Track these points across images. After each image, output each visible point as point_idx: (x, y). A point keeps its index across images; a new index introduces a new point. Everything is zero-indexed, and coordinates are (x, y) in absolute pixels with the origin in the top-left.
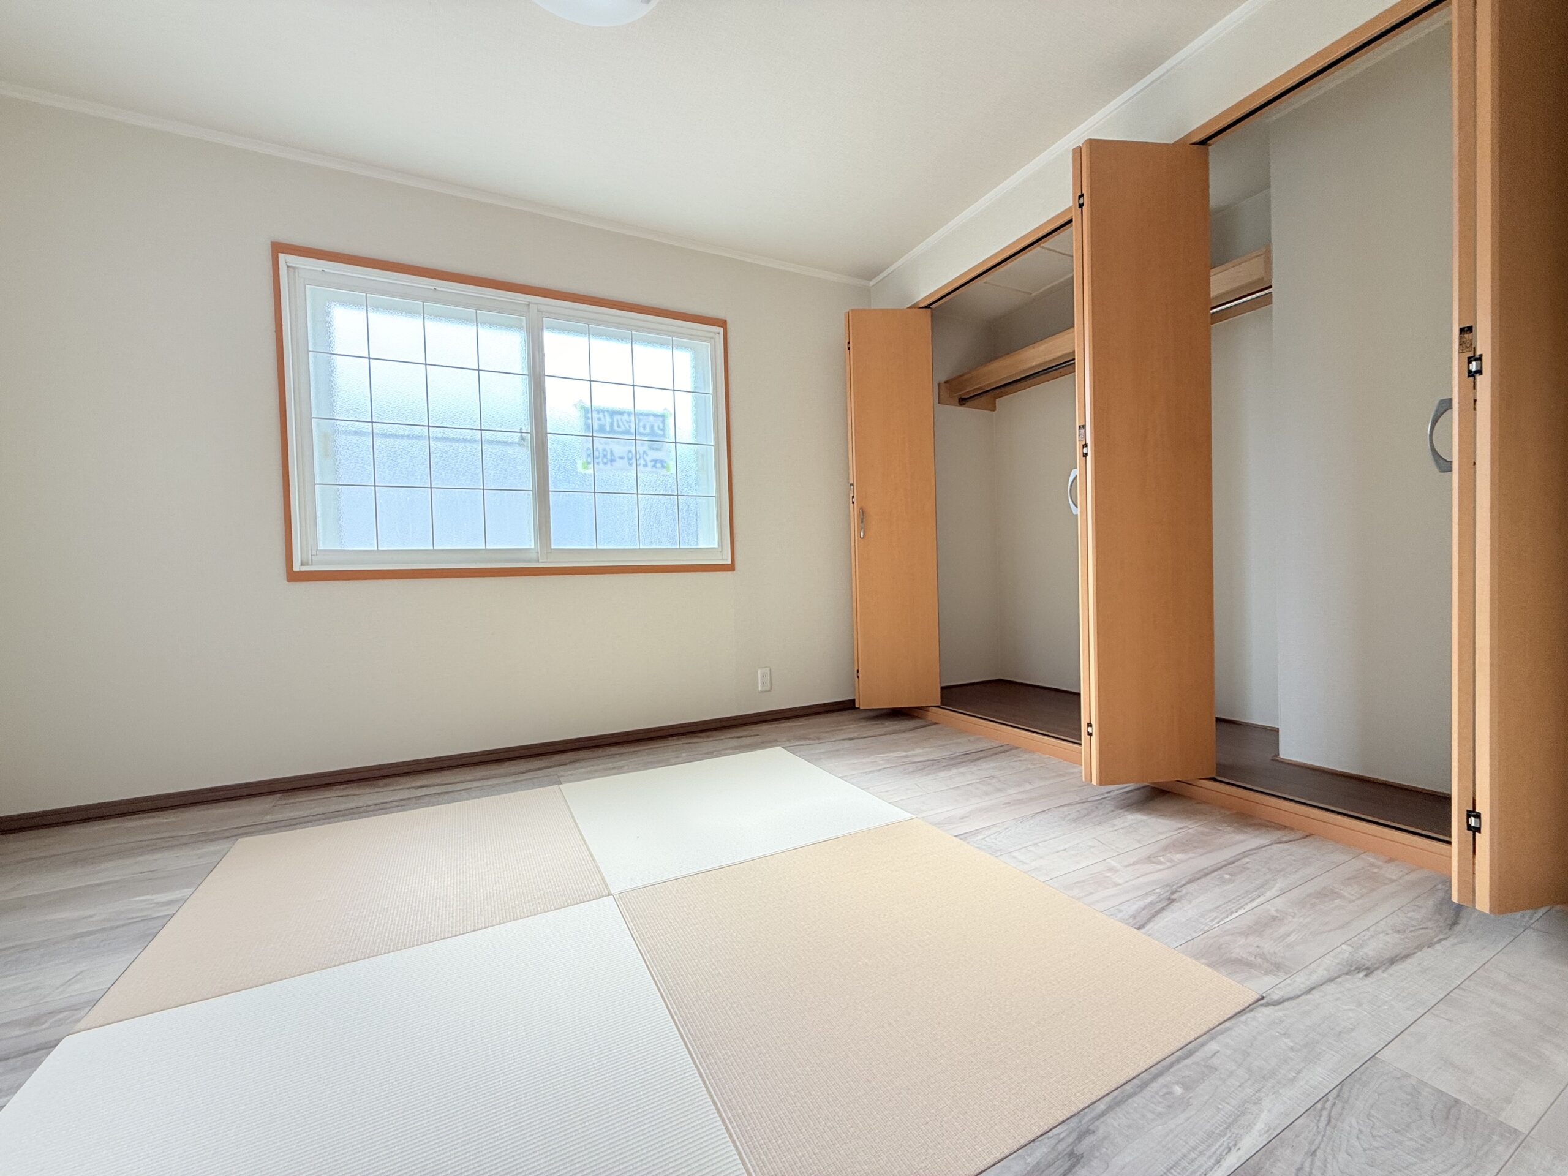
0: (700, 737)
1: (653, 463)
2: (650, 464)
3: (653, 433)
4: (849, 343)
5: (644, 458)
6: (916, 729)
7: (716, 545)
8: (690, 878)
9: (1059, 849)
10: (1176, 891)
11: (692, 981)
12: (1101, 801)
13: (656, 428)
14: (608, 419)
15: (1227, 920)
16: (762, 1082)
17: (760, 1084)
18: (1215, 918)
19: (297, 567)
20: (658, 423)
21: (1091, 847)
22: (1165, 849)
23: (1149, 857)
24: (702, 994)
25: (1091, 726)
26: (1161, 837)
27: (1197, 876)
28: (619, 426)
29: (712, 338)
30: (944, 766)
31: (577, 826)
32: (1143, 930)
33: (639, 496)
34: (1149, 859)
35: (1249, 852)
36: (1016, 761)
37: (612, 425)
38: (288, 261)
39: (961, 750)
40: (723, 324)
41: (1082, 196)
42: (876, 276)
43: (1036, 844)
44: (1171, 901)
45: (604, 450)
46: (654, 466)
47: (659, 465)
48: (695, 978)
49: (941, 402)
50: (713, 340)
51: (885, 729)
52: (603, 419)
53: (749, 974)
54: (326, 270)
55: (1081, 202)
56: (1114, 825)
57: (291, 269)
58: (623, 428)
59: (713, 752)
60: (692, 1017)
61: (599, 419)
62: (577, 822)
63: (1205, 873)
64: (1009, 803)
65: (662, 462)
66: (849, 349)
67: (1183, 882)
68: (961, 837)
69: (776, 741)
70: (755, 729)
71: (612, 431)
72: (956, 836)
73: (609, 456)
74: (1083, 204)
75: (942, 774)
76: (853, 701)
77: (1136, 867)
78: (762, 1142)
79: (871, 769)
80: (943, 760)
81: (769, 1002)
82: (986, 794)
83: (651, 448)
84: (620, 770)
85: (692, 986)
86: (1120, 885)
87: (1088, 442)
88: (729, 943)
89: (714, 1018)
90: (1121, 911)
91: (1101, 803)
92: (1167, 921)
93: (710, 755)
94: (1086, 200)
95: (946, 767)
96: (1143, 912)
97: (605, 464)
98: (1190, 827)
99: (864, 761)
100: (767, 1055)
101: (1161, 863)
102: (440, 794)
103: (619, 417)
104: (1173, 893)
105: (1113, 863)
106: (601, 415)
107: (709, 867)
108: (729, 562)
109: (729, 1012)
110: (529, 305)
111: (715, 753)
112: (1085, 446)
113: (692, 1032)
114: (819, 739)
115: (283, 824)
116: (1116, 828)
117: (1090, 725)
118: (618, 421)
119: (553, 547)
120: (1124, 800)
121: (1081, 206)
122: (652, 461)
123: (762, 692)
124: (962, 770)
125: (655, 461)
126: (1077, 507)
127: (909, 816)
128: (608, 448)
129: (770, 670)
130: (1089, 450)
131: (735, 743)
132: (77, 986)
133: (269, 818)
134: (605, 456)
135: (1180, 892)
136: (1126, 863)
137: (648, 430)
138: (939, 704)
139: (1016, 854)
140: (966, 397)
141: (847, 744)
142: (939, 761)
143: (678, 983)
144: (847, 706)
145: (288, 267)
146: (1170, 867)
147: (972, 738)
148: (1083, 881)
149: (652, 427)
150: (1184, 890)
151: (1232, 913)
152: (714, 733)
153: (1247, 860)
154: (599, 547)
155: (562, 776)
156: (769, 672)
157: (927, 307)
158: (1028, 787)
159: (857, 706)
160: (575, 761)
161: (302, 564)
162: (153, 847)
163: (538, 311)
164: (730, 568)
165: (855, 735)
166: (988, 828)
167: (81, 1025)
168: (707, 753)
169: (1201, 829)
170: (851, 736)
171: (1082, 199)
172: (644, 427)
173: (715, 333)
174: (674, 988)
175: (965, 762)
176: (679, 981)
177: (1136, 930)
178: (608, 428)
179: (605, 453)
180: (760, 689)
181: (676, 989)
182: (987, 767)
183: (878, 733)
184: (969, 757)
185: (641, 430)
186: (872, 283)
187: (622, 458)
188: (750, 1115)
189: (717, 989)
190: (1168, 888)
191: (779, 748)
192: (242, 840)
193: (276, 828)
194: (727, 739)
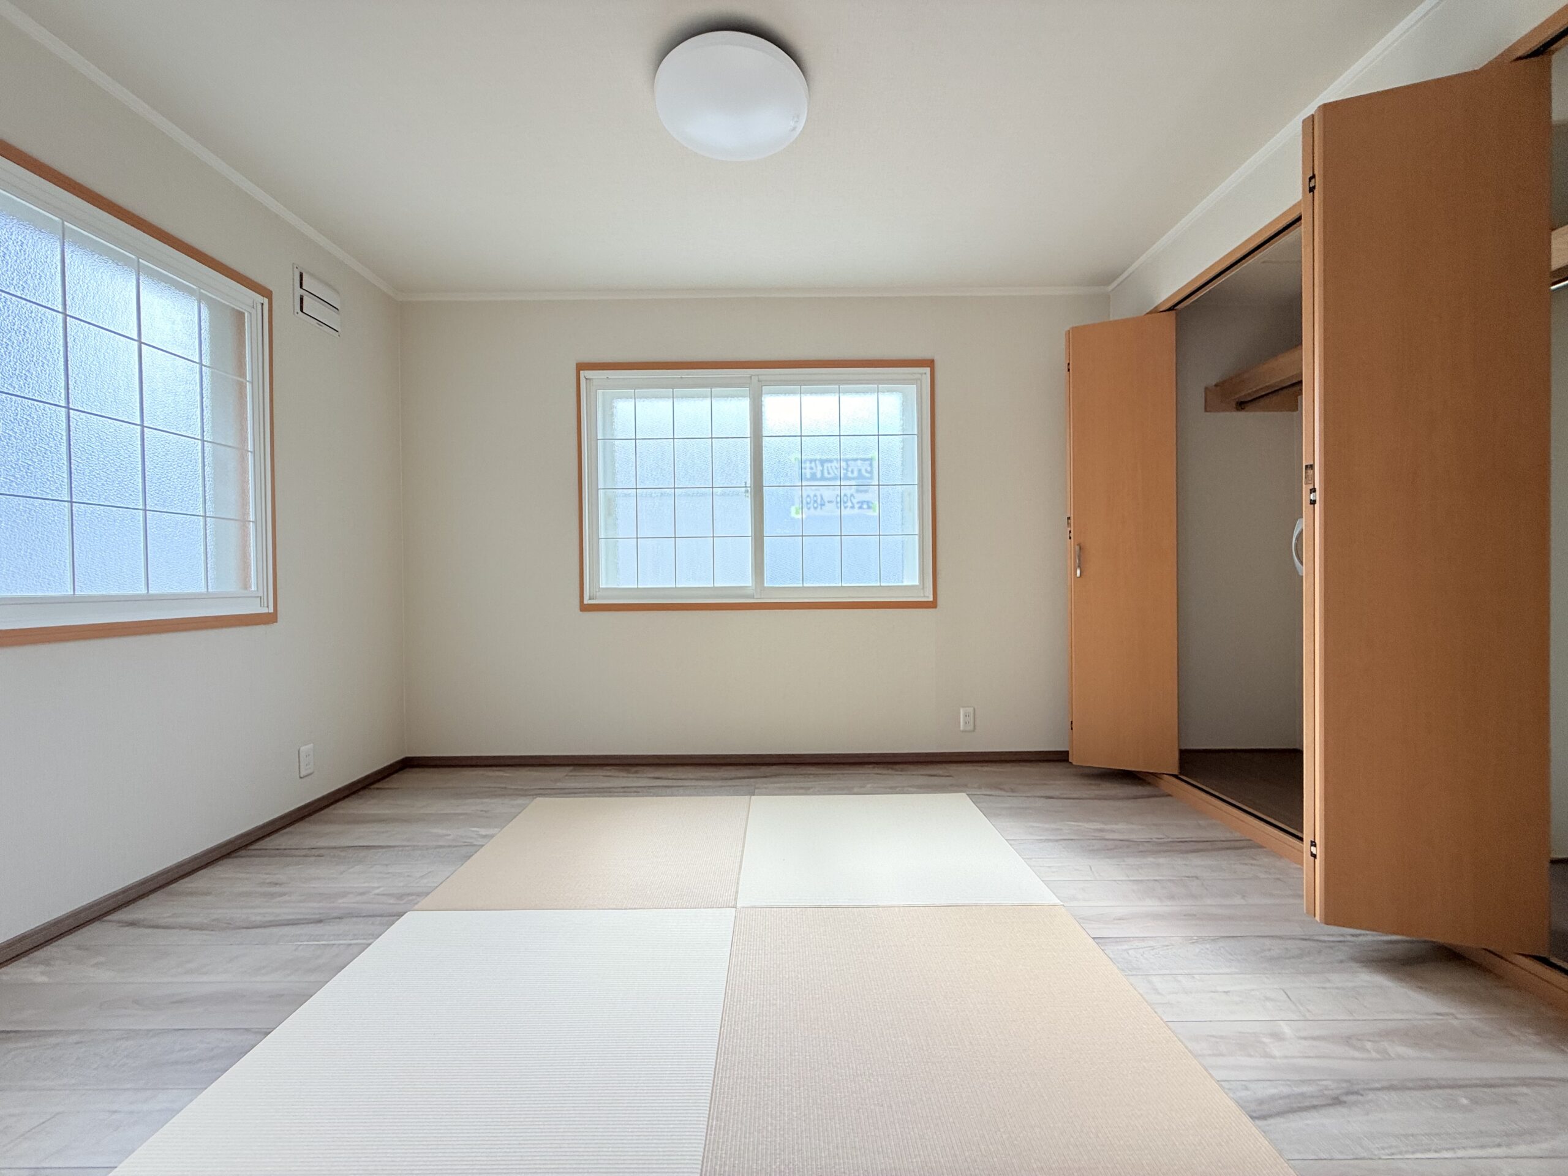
0: (892, 769)
1: (860, 505)
2: (857, 506)
3: (860, 476)
4: (1069, 364)
5: (851, 500)
6: (1136, 798)
7: (917, 583)
8: (804, 909)
9: (1220, 989)
10: (1357, 1093)
11: (752, 1003)
12: (1332, 944)
13: (863, 472)
14: (820, 468)
15: (1411, 1156)
16: (753, 1108)
17: (751, 1110)
18: (1391, 1147)
19: (586, 602)
20: (864, 466)
21: (1267, 999)
22: (1388, 1034)
23: (1349, 1037)
24: (753, 1016)
25: (1315, 846)
26: (1399, 1016)
27: (1410, 1085)
28: (829, 473)
29: (917, 379)
30: (1142, 851)
31: (745, 838)
32: (1260, 1123)
33: (842, 537)
34: (1348, 1040)
35: (1542, 1082)
36: (1246, 864)
37: (822, 471)
38: (585, 375)
39: (1178, 835)
40: (930, 363)
41: (1313, 177)
42: (1115, 279)
43: (1191, 975)
44: (1337, 1102)
45: (815, 496)
46: (860, 508)
47: (865, 506)
48: (755, 1002)
49: (1208, 409)
50: (919, 382)
51: (1097, 792)
52: (814, 468)
53: (798, 1013)
54: (610, 377)
55: (1312, 185)
56: (1329, 981)
57: (588, 381)
58: (832, 475)
59: (896, 787)
60: (734, 1033)
61: (811, 468)
62: (747, 833)
63: (1425, 1085)
64: (1195, 915)
65: (868, 502)
66: (1069, 370)
67: (1377, 1085)
68: (1100, 941)
69: (966, 786)
70: (953, 768)
71: (823, 478)
72: (1094, 938)
73: (819, 501)
74: (1314, 187)
75: (1131, 861)
76: (1067, 752)
77: (1315, 1043)
78: (724, 1156)
79: (1048, 838)
80: (1146, 844)
81: (800, 1044)
82: (1172, 897)
83: (858, 491)
84: (806, 791)
85: (750, 1007)
86: (1274, 1057)
87: (1317, 486)
88: (800, 980)
89: (749, 1041)
90: (1247, 1089)
91: (1331, 947)
92: (1307, 1125)
93: (893, 790)
94: (1318, 182)
95: (1144, 853)
96: (1280, 1101)
97: (815, 508)
98: (1459, 1016)
99: (1047, 826)
100: (770, 1089)
101: (1363, 1049)
102: (666, 787)
103: (829, 465)
104: (1348, 1093)
105: (1286, 1029)
106: (813, 465)
107: (824, 904)
108: (931, 599)
109: (763, 1041)
110: (751, 377)
111: (898, 790)
112: (1313, 490)
113: (727, 1046)
114: (1013, 791)
115: (567, 791)
116: (1328, 985)
117: (1313, 844)
118: (827, 467)
119: (766, 585)
120: (1374, 951)
121: (1312, 189)
122: (858, 503)
123: (963, 731)
124: (1162, 860)
125: (862, 503)
126: (1302, 564)
127: (1058, 901)
128: (818, 493)
129: (974, 709)
130: (1317, 496)
131: (922, 780)
132: (425, 881)
133: (559, 785)
134: (815, 501)
135: (1362, 1095)
136: (1304, 1034)
137: (856, 474)
138: (1176, 773)
139: (1154, 979)
140: (1246, 400)
141: (1040, 803)
142: (1137, 843)
143: (740, 1001)
144: (1060, 758)
145: (586, 379)
146: (1372, 1060)
147: (1202, 822)
148: (1222, 1037)
149: (860, 470)
150: (1371, 1096)
151: (1429, 1150)
152: (912, 767)
153: (1525, 1090)
154: (805, 585)
155: (758, 788)
156: (972, 713)
157: (1170, 309)
158: (1238, 900)
159: (1070, 761)
160: (776, 776)
161: (590, 599)
162: (492, 794)
163: (759, 381)
164: (932, 605)
165: (1057, 793)
166: (1143, 939)
167: (416, 907)
168: (891, 788)
169: (1475, 1023)
170: (1048, 794)
171: (1313, 180)
172: (852, 472)
173: (922, 374)
174: (735, 1004)
175: (1173, 851)
176: (742, 1000)
177: (1246, 1119)
178: (819, 475)
179: (815, 498)
180: (962, 728)
181: (736, 1005)
182: (1198, 864)
183: (1084, 796)
184: (1183, 847)
185: (850, 474)
186: (1110, 288)
187: (829, 502)
188: (728, 1130)
189: (766, 1016)
190: (1344, 1085)
191: (964, 794)
192: (539, 799)
193: (560, 794)
194: (918, 776)
